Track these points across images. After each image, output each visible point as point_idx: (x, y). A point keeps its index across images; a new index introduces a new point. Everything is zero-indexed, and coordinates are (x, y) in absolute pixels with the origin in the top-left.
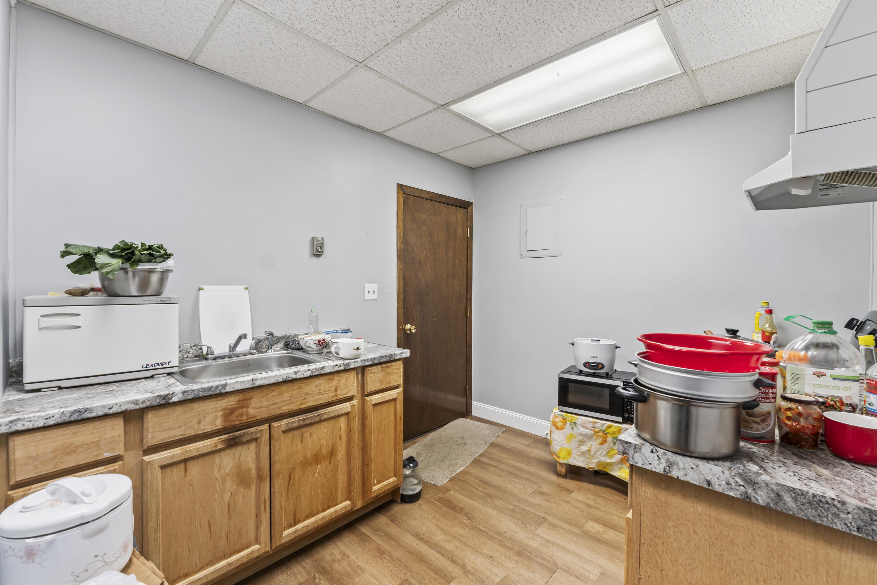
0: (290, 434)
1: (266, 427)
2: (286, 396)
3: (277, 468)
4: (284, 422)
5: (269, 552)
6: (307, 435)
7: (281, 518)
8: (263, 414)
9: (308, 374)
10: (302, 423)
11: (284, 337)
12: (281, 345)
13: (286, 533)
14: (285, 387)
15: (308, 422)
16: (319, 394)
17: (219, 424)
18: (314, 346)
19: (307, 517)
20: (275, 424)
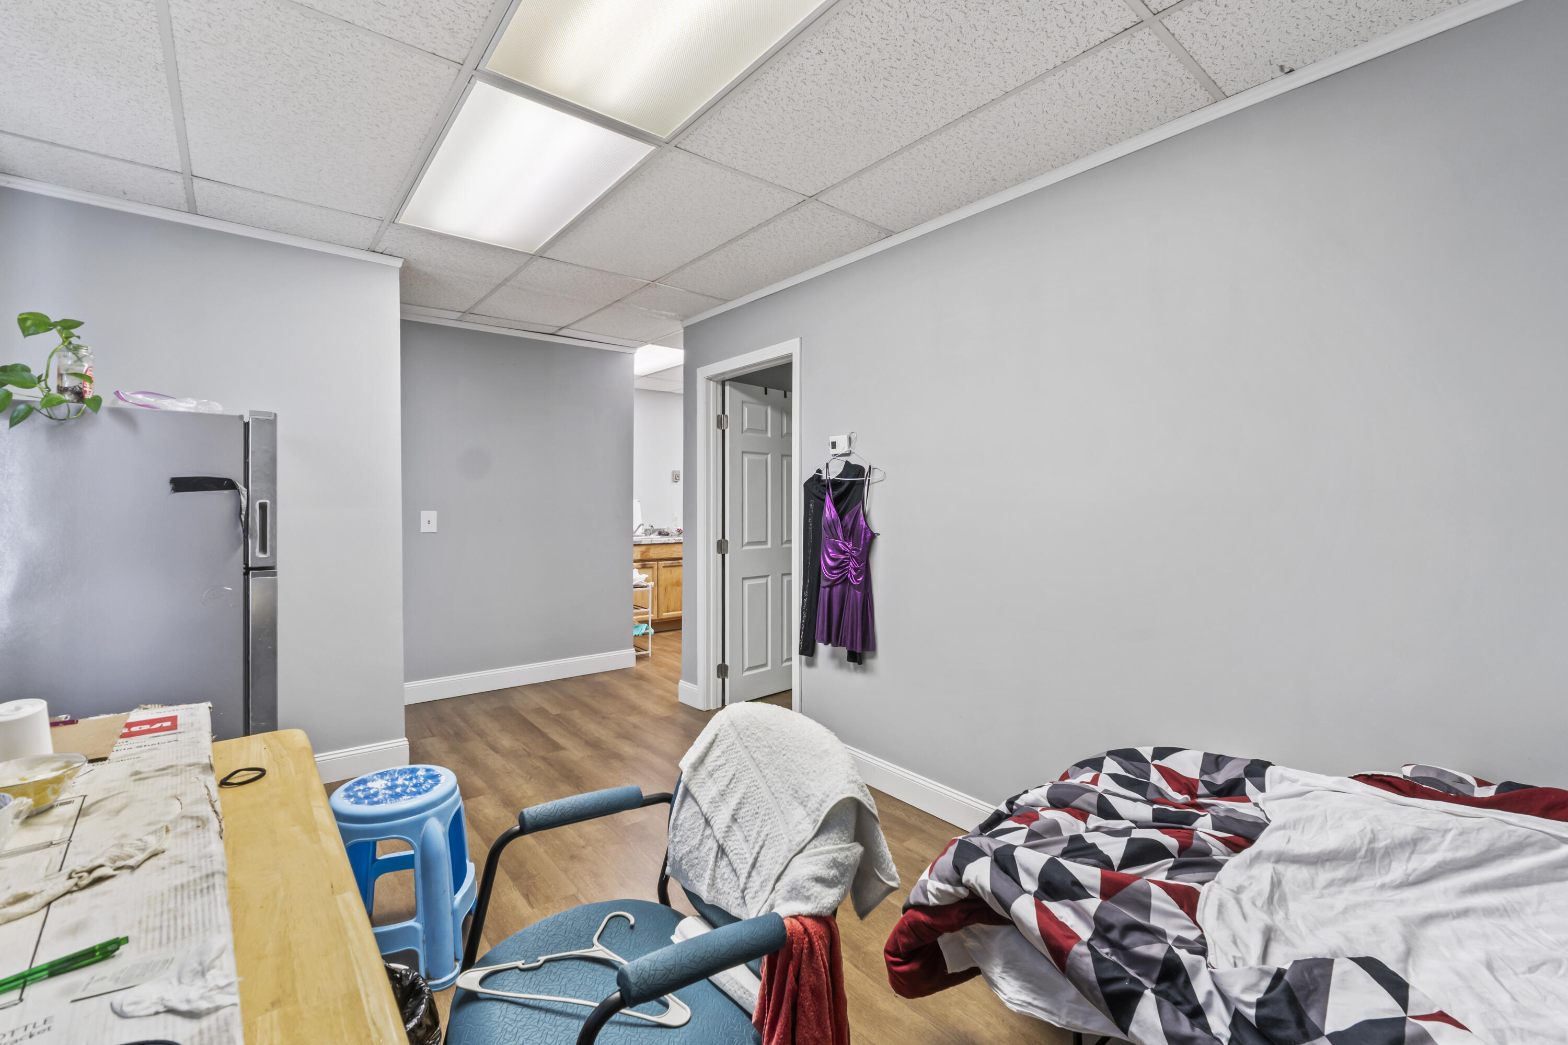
0: (666, 569)
1: (656, 563)
2: (664, 550)
3: (660, 582)
4: (664, 562)
5: (656, 620)
6: (673, 571)
7: (662, 608)
8: (655, 557)
9: (674, 542)
10: (671, 565)
11: (658, 529)
12: (657, 533)
13: (664, 614)
14: (664, 546)
15: (674, 565)
16: (679, 552)
17: (639, 557)
18: (675, 532)
19: (673, 611)
20: (659, 562)
